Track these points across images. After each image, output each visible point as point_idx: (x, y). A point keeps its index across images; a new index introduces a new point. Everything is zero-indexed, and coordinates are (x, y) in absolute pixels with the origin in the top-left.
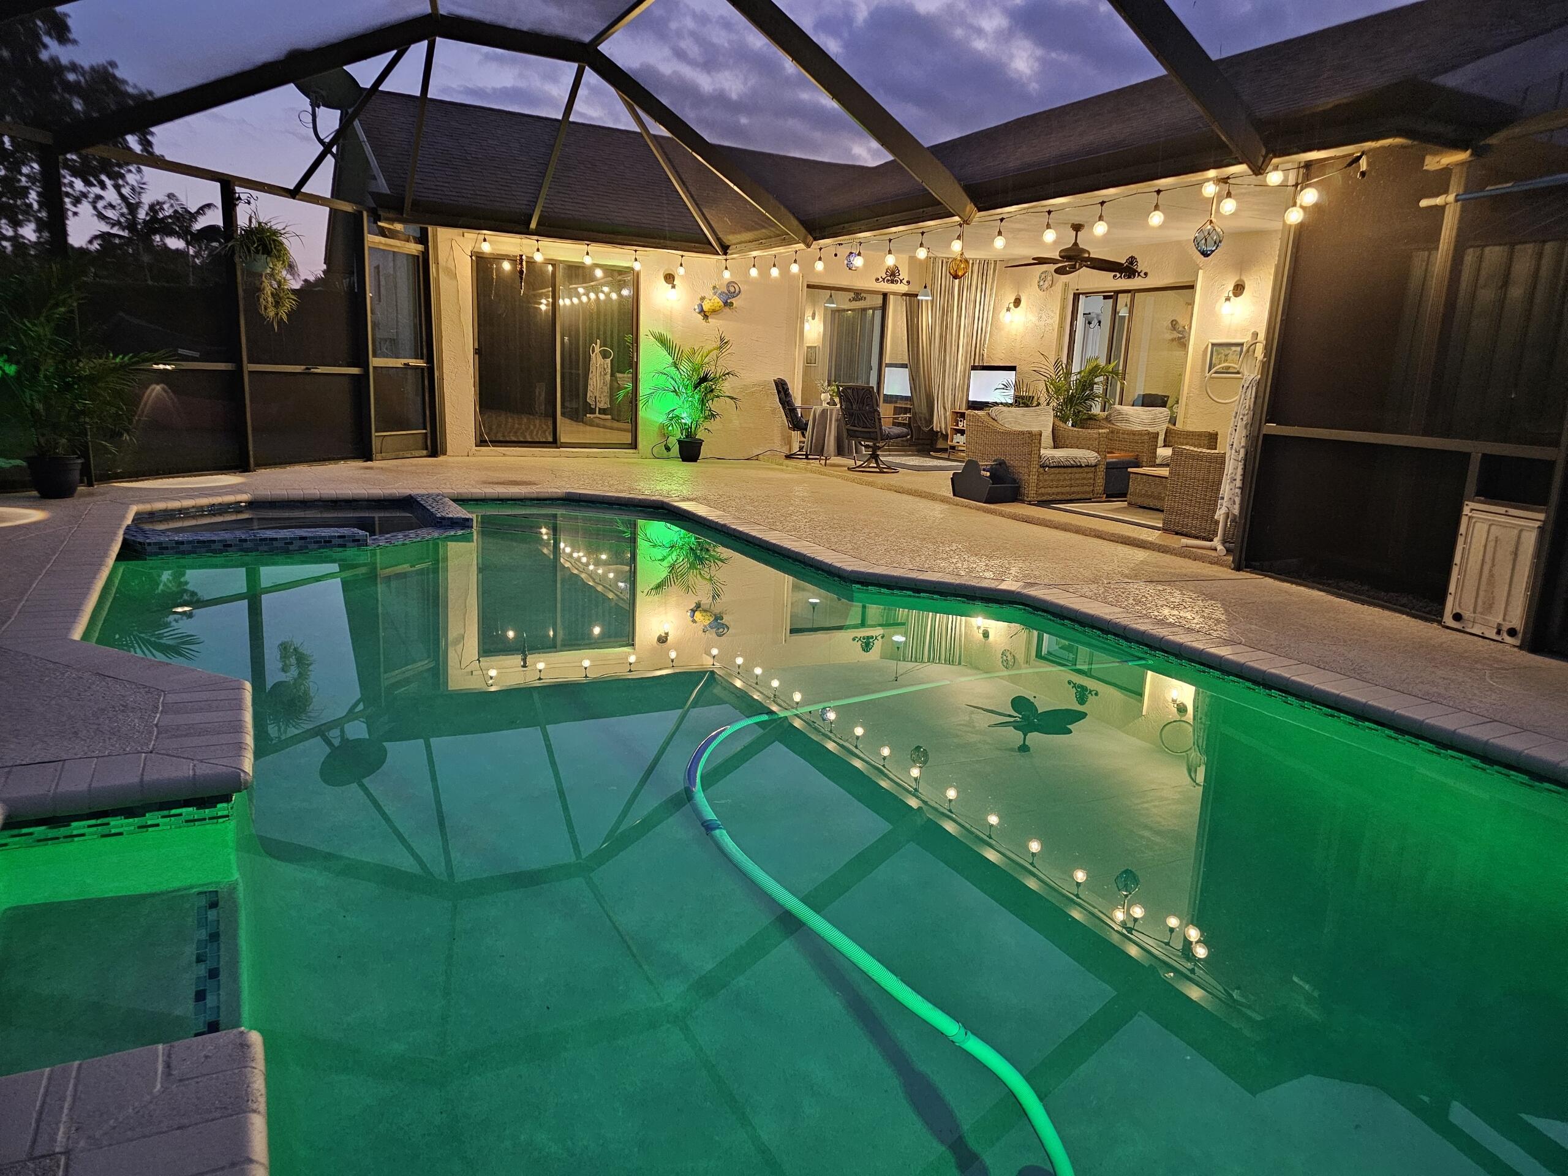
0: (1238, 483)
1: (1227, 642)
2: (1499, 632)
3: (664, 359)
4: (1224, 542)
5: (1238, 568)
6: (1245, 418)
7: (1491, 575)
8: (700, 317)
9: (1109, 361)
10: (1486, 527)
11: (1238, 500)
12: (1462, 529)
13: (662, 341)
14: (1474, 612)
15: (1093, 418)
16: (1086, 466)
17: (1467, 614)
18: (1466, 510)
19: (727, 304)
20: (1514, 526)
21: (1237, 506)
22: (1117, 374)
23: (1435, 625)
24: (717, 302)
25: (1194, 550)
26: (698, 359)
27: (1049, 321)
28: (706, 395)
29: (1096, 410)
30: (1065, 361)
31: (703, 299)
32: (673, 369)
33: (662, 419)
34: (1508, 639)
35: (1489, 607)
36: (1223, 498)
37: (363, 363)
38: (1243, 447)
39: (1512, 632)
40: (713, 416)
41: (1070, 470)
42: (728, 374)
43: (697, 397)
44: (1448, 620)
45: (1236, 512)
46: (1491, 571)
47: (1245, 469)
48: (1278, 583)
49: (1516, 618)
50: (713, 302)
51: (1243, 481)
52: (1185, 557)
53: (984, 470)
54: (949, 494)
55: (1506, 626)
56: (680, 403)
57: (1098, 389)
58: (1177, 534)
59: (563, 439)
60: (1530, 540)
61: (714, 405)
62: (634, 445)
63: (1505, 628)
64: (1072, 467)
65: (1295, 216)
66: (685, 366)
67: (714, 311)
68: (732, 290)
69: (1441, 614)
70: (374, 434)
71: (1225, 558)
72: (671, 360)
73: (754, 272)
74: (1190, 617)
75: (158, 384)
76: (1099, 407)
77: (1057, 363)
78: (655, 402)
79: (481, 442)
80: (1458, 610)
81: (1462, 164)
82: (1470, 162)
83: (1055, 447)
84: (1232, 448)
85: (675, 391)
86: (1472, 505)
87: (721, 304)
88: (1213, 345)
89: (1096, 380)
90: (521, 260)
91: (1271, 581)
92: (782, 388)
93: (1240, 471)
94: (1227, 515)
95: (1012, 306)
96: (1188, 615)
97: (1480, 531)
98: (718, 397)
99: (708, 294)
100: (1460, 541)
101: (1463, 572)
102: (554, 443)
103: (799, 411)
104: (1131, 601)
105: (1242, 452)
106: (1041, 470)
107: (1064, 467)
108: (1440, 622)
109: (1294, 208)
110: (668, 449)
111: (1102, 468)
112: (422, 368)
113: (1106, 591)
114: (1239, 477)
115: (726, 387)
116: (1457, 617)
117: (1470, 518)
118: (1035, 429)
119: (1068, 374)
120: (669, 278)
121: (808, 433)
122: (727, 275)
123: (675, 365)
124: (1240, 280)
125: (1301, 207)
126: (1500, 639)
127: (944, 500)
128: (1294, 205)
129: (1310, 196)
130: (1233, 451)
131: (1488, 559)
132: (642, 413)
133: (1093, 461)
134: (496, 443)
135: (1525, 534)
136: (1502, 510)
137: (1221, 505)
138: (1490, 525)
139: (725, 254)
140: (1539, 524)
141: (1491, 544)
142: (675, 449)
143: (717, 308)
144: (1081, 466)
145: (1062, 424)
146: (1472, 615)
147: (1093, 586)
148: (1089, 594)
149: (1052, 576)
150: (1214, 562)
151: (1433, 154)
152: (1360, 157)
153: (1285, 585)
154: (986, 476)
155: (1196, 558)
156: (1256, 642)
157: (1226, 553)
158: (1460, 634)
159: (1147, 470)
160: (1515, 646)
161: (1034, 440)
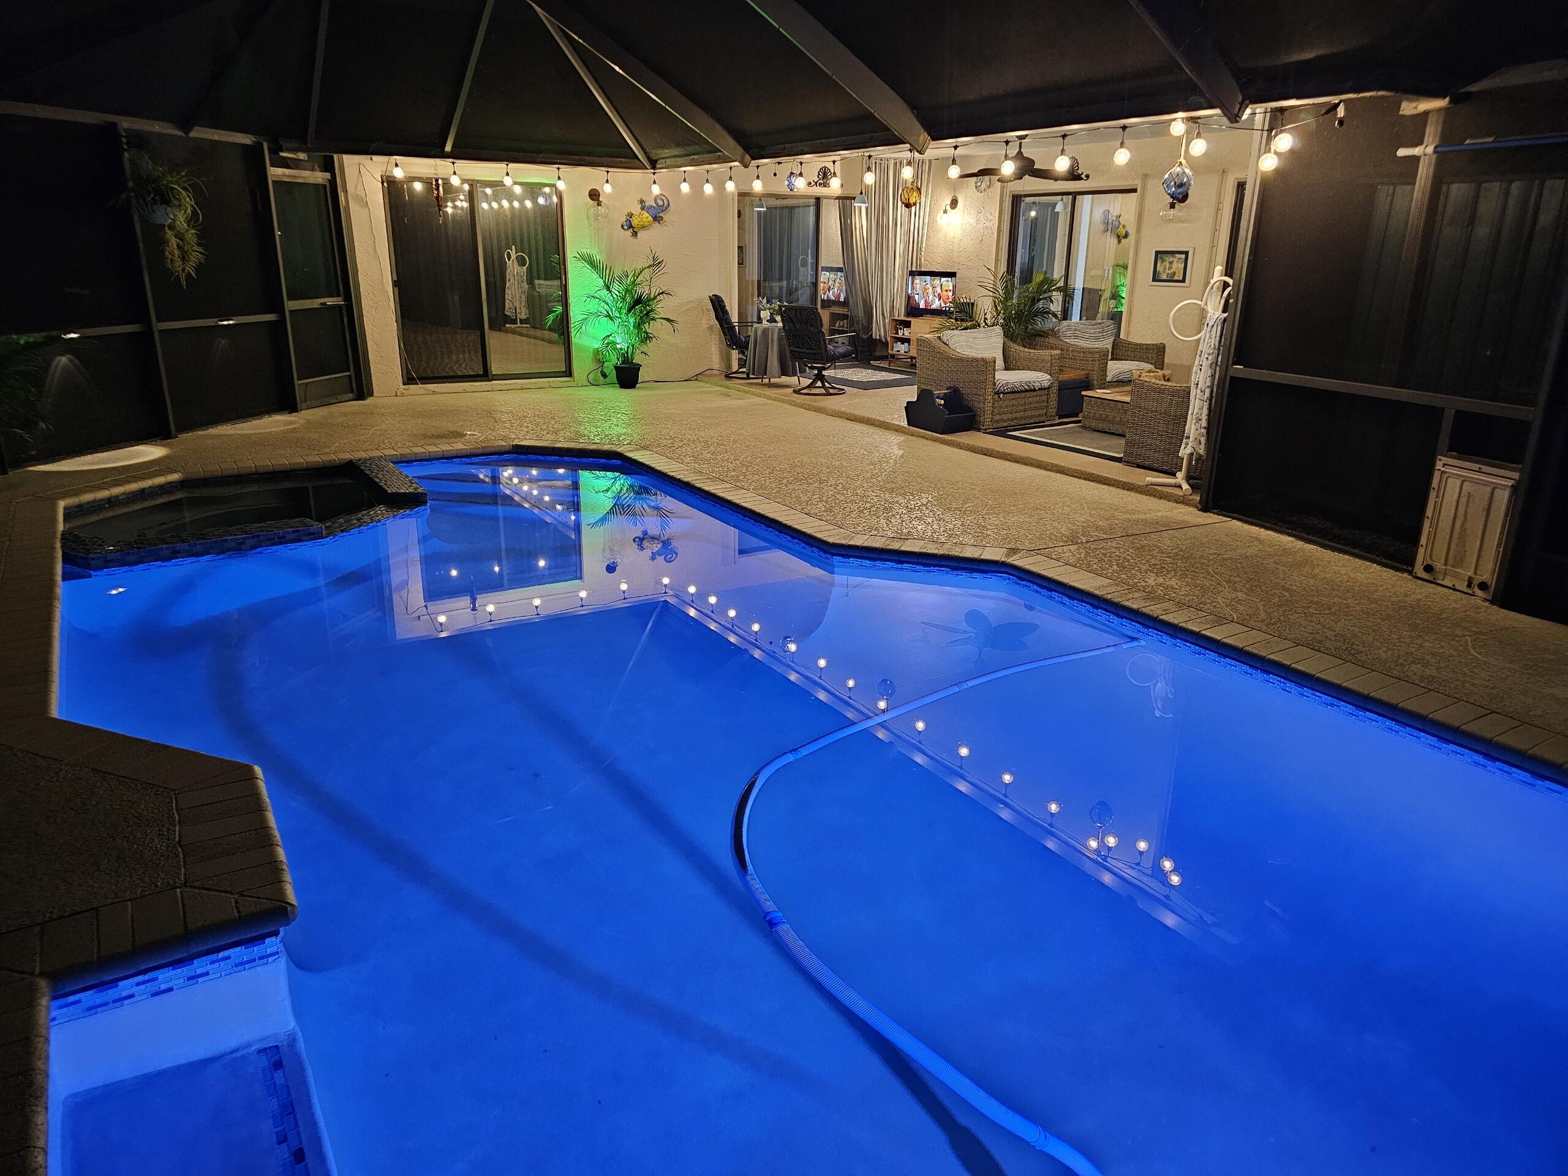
0: (1204, 423)
1: (1220, 620)
2: (1469, 586)
3: (595, 281)
4: (1189, 478)
5: (1205, 508)
6: (1210, 358)
7: (1463, 529)
8: (629, 234)
10: (1458, 483)
11: (1203, 440)
12: (1435, 483)
13: (590, 262)
14: (1446, 565)
16: (1039, 389)
17: (1439, 566)
18: (1439, 465)
19: (657, 219)
20: (1486, 484)
21: (1203, 446)
23: (1406, 575)
24: (646, 217)
25: (1160, 488)
26: (630, 282)
27: (988, 224)
28: (641, 318)
31: (631, 214)
32: (605, 292)
33: (597, 345)
34: (1478, 592)
35: (1460, 561)
36: (1188, 438)
37: (279, 309)
38: (1208, 387)
39: (1483, 586)
40: (650, 339)
41: (1023, 395)
42: (662, 293)
43: (632, 320)
44: (1419, 570)
45: (1202, 452)
46: (1462, 525)
47: (1210, 409)
48: (1246, 526)
49: (1488, 572)
50: (641, 217)
51: (1209, 421)
52: (1150, 495)
53: (938, 398)
54: (904, 423)
55: (1478, 579)
56: (615, 328)
58: (1139, 466)
59: (495, 369)
60: (1503, 497)
61: (651, 328)
62: (568, 373)
63: (1475, 582)
64: (1026, 391)
65: (1269, 163)
66: (617, 288)
67: (644, 227)
68: (660, 203)
69: (1411, 562)
70: (297, 382)
71: (1191, 497)
72: (601, 282)
73: (685, 188)
75: (63, 355)
78: (590, 328)
79: (409, 380)
80: (1430, 562)
81: (1439, 110)
82: (1448, 108)
83: (1008, 369)
84: (1197, 387)
85: (608, 316)
86: (1445, 460)
87: (650, 218)
88: (1157, 252)
90: (438, 185)
91: (1239, 523)
92: (717, 303)
93: (1205, 411)
94: (1192, 453)
95: (948, 208)
97: (1453, 486)
98: (653, 319)
99: (636, 209)
100: (1432, 495)
101: (1435, 525)
102: (485, 375)
103: (737, 327)
105: (1208, 391)
106: (996, 396)
107: (1018, 392)
108: (1410, 573)
109: (1268, 155)
110: (604, 375)
111: (1055, 389)
112: (340, 307)
114: (1204, 417)
115: (662, 308)
116: (1429, 569)
117: (1443, 472)
118: (987, 355)
120: (595, 194)
121: (750, 352)
122: (655, 189)
123: (608, 288)
125: (1276, 153)
126: (1471, 592)
127: (898, 429)
128: (1269, 151)
129: (1284, 142)
130: (1199, 391)
131: (1461, 511)
132: (576, 339)
133: (1046, 384)
134: (426, 379)
135: (1498, 492)
136: (1476, 466)
137: (1187, 444)
138: (1463, 482)
139: (654, 168)
140: (1510, 483)
141: (1463, 500)
142: (613, 375)
143: (646, 224)
144: (1034, 390)
145: (1012, 346)
146: (1443, 567)
147: (1073, 548)
148: (1072, 560)
149: (1030, 536)
150: (1182, 501)
151: (1411, 101)
152: (1337, 105)
153: (1254, 530)
154: (941, 405)
155: (1162, 496)
156: (1247, 617)
157: (1190, 491)
158: (1433, 585)
159: (1099, 393)
160: (1485, 600)
161: (987, 365)
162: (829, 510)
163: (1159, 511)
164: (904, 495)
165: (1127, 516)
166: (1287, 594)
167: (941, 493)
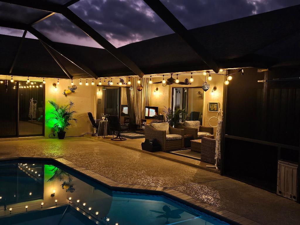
0: (220, 150)
1: (221, 209)
2: (291, 197)
3: (53, 108)
4: (218, 166)
5: (222, 175)
8: (64, 96)
9: (183, 109)
10: (284, 167)
11: (220, 155)
12: (278, 168)
13: (52, 103)
15: (180, 124)
16: (179, 140)
17: (283, 191)
18: (279, 163)
20: (291, 168)
22: (185, 113)
23: (274, 194)
24: (69, 91)
25: (210, 168)
26: (63, 109)
27: (166, 95)
28: (66, 119)
29: (180, 122)
30: (171, 108)
31: (65, 90)
32: (55, 112)
33: (52, 126)
34: (294, 199)
35: (288, 190)
36: (216, 154)
38: (220, 140)
39: (294, 197)
40: (69, 124)
42: (73, 112)
43: (63, 119)
44: (278, 192)
45: (220, 158)
46: (287, 180)
47: (221, 146)
48: (233, 180)
49: (295, 193)
50: (68, 91)
52: (208, 170)
53: (151, 142)
54: (141, 149)
56: (58, 122)
57: (181, 116)
58: (205, 162)
59: (20, 134)
60: (295, 171)
61: (69, 122)
62: (43, 134)
63: (292, 196)
64: (175, 140)
65: (227, 83)
66: (60, 111)
67: (69, 94)
68: (74, 87)
69: (276, 190)
71: (218, 171)
72: (55, 109)
73: (81, 84)
74: (210, 199)
76: (181, 121)
77: (169, 109)
78: (50, 122)
80: (280, 190)
82: (268, 71)
83: (170, 134)
84: (217, 140)
85: (56, 118)
86: (280, 161)
87: (71, 92)
88: (210, 103)
89: (180, 114)
90: (6, 82)
91: (231, 179)
92: (90, 115)
93: (220, 146)
94: (218, 159)
95: (156, 90)
96: (210, 197)
97: (283, 168)
98: (70, 119)
99: (67, 89)
100: (278, 171)
101: (280, 179)
102: (17, 135)
103: (96, 122)
104: (194, 193)
106: (167, 141)
107: (173, 140)
108: (276, 193)
109: (227, 81)
110: (54, 135)
111: (183, 140)
113: (187, 189)
114: (220, 148)
115: (73, 116)
116: (280, 192)
117: (280, 165)
118: (164, 130)
119: (172, 112)
120: (55, 85)
121: (99, 128)
122: (72, 84)
123: (57, 110)
124: (215, 86)
126: (291, 199)
127: (139, 151)
129: (230, 78)
131: (286, 175)
132: (46, 125)
133: (181, 138)
135: (294, 170)
136: (288, 163)
137: (216, 156)
139: (72, 78)
140: (296, 168)
141: (286, 172)
142: (57, 135)
144: (177, 140)
145: (171, 127)
147: (183, 187)
148: (182, 191)
149: (171, 183)
150: (216, 172)
151: (259, 69)
152: (241, 70)
153: (235, 181)
154: (151, 144)
155: (211, 171)
156: (229, 208)
157: (218, 169)
158: (281, 197)
159: (196, 141)
160: (295, 201)
161: (164, 133)
162: (113, 176)
163: (210, 175)
164: (137, 171)
165: (200, 177)
166: (241, 200)
167: (148, 170)
